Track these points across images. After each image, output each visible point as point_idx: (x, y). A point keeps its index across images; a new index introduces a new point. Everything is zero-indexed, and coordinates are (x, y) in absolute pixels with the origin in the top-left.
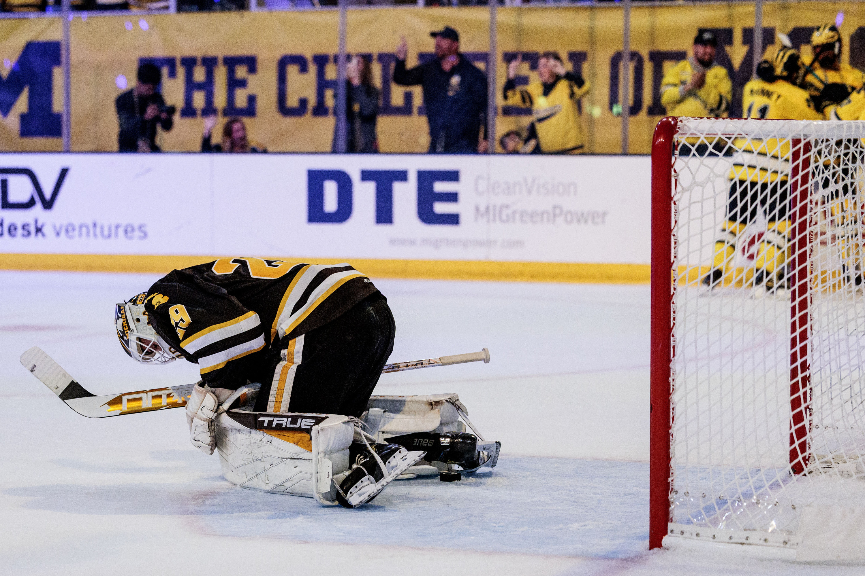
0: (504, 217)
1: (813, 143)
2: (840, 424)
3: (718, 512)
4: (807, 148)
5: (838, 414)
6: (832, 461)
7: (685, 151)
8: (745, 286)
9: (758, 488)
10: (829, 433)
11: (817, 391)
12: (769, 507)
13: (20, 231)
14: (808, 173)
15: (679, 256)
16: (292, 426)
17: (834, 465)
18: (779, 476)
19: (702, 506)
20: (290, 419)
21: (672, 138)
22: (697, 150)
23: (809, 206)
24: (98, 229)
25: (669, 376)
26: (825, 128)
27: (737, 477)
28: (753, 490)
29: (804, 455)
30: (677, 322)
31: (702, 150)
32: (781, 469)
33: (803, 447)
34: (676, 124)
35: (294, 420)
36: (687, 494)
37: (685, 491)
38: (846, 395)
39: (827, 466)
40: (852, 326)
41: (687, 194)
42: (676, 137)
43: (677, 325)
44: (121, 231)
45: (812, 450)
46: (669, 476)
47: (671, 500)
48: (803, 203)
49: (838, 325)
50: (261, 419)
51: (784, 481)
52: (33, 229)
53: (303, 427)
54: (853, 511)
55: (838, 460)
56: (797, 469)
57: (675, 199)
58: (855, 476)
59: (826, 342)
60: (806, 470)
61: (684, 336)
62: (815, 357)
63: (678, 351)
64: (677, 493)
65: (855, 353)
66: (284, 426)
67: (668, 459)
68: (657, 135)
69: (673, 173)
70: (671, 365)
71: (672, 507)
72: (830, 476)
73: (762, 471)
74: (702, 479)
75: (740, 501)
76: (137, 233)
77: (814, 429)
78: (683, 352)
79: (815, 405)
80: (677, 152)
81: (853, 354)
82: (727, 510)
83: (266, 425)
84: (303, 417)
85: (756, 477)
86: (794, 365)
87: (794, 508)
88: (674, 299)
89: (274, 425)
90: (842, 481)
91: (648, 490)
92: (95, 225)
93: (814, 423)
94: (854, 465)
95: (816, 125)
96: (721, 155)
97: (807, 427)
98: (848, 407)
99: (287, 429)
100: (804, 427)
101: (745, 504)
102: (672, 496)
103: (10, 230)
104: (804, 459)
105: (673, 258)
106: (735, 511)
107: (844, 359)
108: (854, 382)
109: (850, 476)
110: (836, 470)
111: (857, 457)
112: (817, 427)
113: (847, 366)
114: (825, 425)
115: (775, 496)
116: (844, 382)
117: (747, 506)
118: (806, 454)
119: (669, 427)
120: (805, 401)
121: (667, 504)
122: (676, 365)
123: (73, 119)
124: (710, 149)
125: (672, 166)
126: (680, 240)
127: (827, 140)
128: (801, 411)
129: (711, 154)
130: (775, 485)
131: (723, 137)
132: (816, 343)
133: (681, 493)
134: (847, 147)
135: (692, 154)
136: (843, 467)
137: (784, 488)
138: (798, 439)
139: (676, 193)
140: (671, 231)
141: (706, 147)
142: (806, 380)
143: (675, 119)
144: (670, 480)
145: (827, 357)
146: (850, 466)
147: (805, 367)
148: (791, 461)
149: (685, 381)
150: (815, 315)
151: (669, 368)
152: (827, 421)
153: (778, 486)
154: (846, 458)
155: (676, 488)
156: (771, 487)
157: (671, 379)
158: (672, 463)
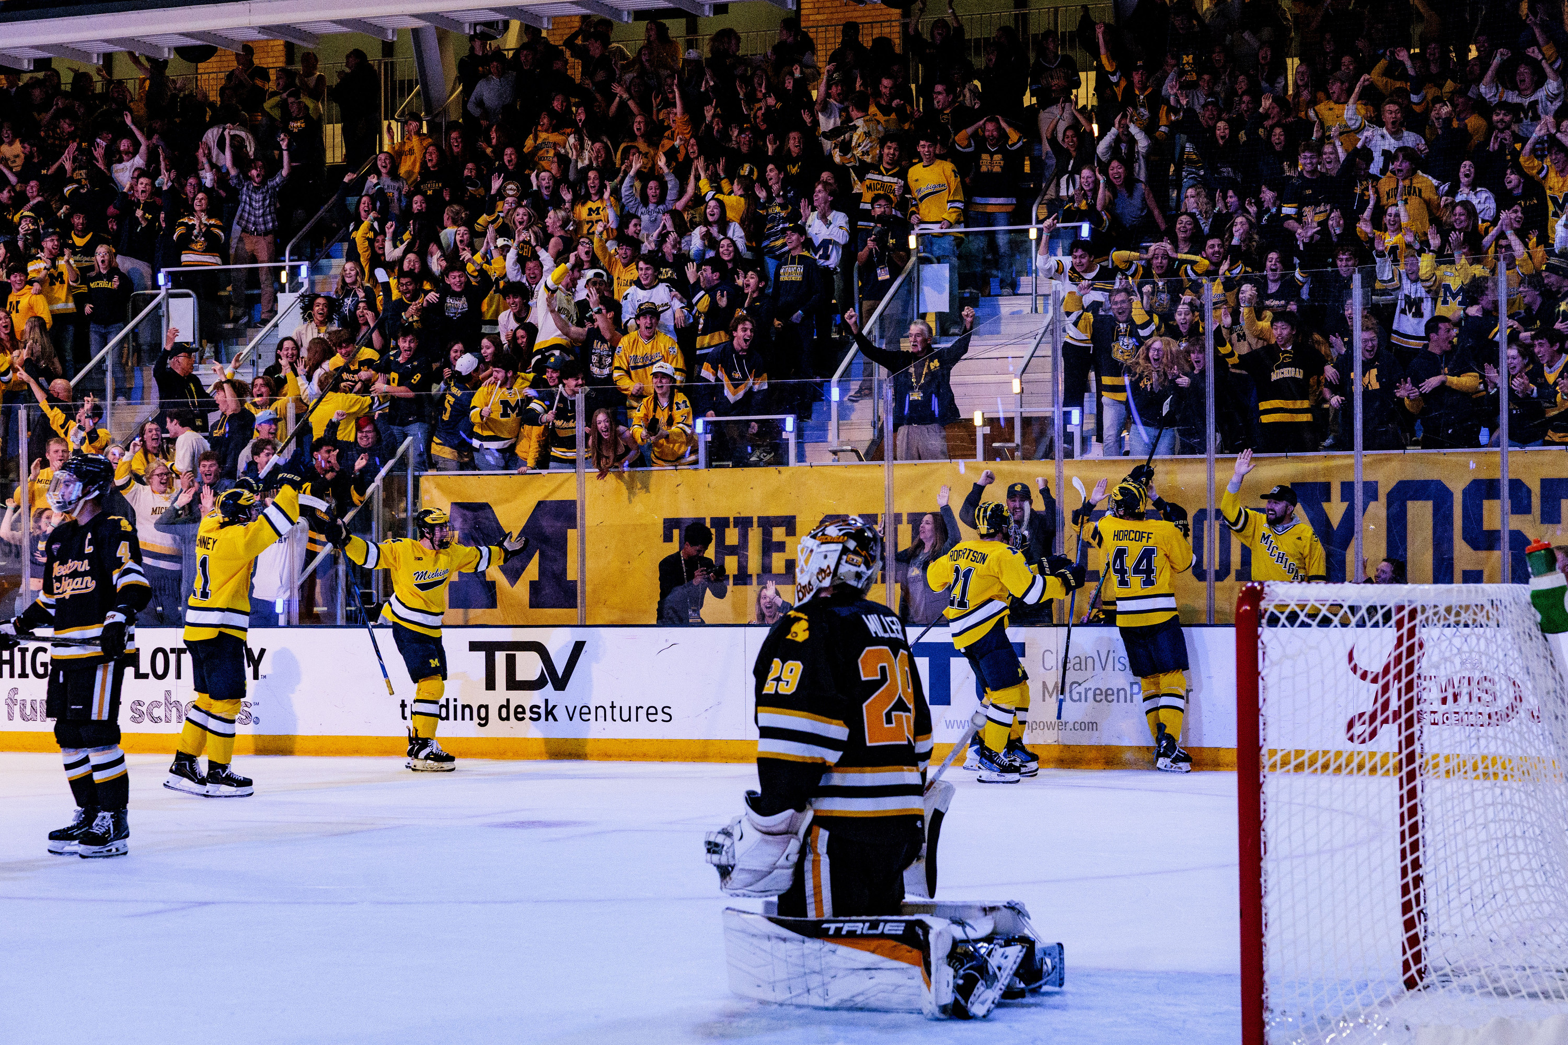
0: (1076, 697)
1: (1419, 610)
2: (1459, 931)
3: (1321, 1034)
4: (1413, 614)
5: (1456, 920)
6: (1451, 974)
7: (1273, 621)
8: (1344, 772)
9: (1366, 1005)
10: (1447, 942)
11: (1431, 894)
12: (1380, 1028)
13: (528, 714)
14: (1413, 644)
15: (1269, 739)
16: (871, 932)
17: (1453, 979)
18: (1389, 991)
19: (1302, 1026)
20: (867, 925)
21: (1258, 605)
22: (1287, 618)
23: (1416, 681)
24: (617, 711)
25: (1260, 876)
26: (1432, 594)
27: (1340, 993)
28: (1361, 1008)
29: (1418, 966)
30: (1268, 814)
31: (1292, 618)
32: (1391, 982)
33: (1417, 957)
34: (1262, 589)
35: (874, 925)
36: (1284, 1013)
37: (1281, 1009)
38: (1466, 897)
39: (1445, 980)
40: (1469, 819)
41: (1276, 669)
42: (1263, 605)
43: (1268, 817)
44: (642, 712)
45: (1428, 960)
46: (1263, 993)
47: (1266, 1020)
48: (1410, 678)
49: (1453, 816)
50: (825, 926)
51: (1397, 997)
52: (542, 711)
53: (886, 931)
54: (1477, 1032)
55: (1457, 973)
56: (1410, 984)
57: (1263, 674)
58: (1477, 992)
59: (1441, 836)
60: (1421, 985)
61: (1277, 829)
62: (1428, 854)
63: (1270, 847)
64: (1272, 1011)
65: (1475, 848)
66: (859, 932)
67: (1262, 973)
68: (1241, 602)
69: (1260, 645)
70: (1262, 864)
71: (1267, 1028)
72: (1450, 991)
73: (1371, 985)
74: (1301, 995)
75: (1345, 1021)
76: (661, 716)
77: (1430, 937)
78: (1275, 848)
79: (1430, 907)
80: (1264, 621)
81: (1471, 850)
82: (1332, 1031)
83: (831, 932)
84: (886, 922)
85: (1364, 992)
86: (1405, 881)
87: (1408, 1028)
88: (1264, 789)
89: (844, 932)
90: (1464, 996)
91: (1239, 1009)
92: (613, 707)
93: (1430, 930)
94: (1477, 979)
95: (1422, 590)
96: (1314, 624)
97: (1421, 936)
98: (1468, 911)
99: (863, 936)
100: (1416, 934)
101: (1351, 1025)
102: (1267, 1016)
103: (516, 713)
104: (1419, 972)
105: (1261, 742)
106: (1340, 1033)
107: (1461, 857)
108: (1475, 882)
109: (1472, 991)
110: (1455, 984)
111: (1479, 970)
112: (1433, 934)
113: (1464, 864)
114: (1442, 931)
115: (1387, 1015)
116: (1462, 882)
117: (1354, 1028)
118: (1422, 965)
119: (1262, 936)
120: (1418, 904)
121: (1262, 1024)
122: (1268, 865)
123: (588, 588)
124: (1302, 617)
125: (1259, 637)
126: (1270, 721)
127: (1435, 606)
128: (1413, 917)
129: (1303, 624)
130: (1385, 1003)
131: (1317, 605)
132: (1429, 838)
133: (1277, 1011)
134: (1458, 614)
135: (1280, 624)
136: (1463, 980)
137: (1395, 1006)
138: (1411, 948)
139: (1264, 668)
140: (1259, 710)
141: (1297, 616)
142: (1418, 880)
143: (1261, 583)
144: (1264, 996)
145: (1441, 854)
146: (1472, 980)
147: (1416, 865)
148: (1404, 973)
149: (1279, 883)
150: (1427, 806)
151: (1259, 868)
152: (1444, 928)
153: (1389, 1002)
154: (1466, 970)
155: (1271, 1006)
156: (1381, 1004)
157: (1262, 880)
158: (1266, 977)
